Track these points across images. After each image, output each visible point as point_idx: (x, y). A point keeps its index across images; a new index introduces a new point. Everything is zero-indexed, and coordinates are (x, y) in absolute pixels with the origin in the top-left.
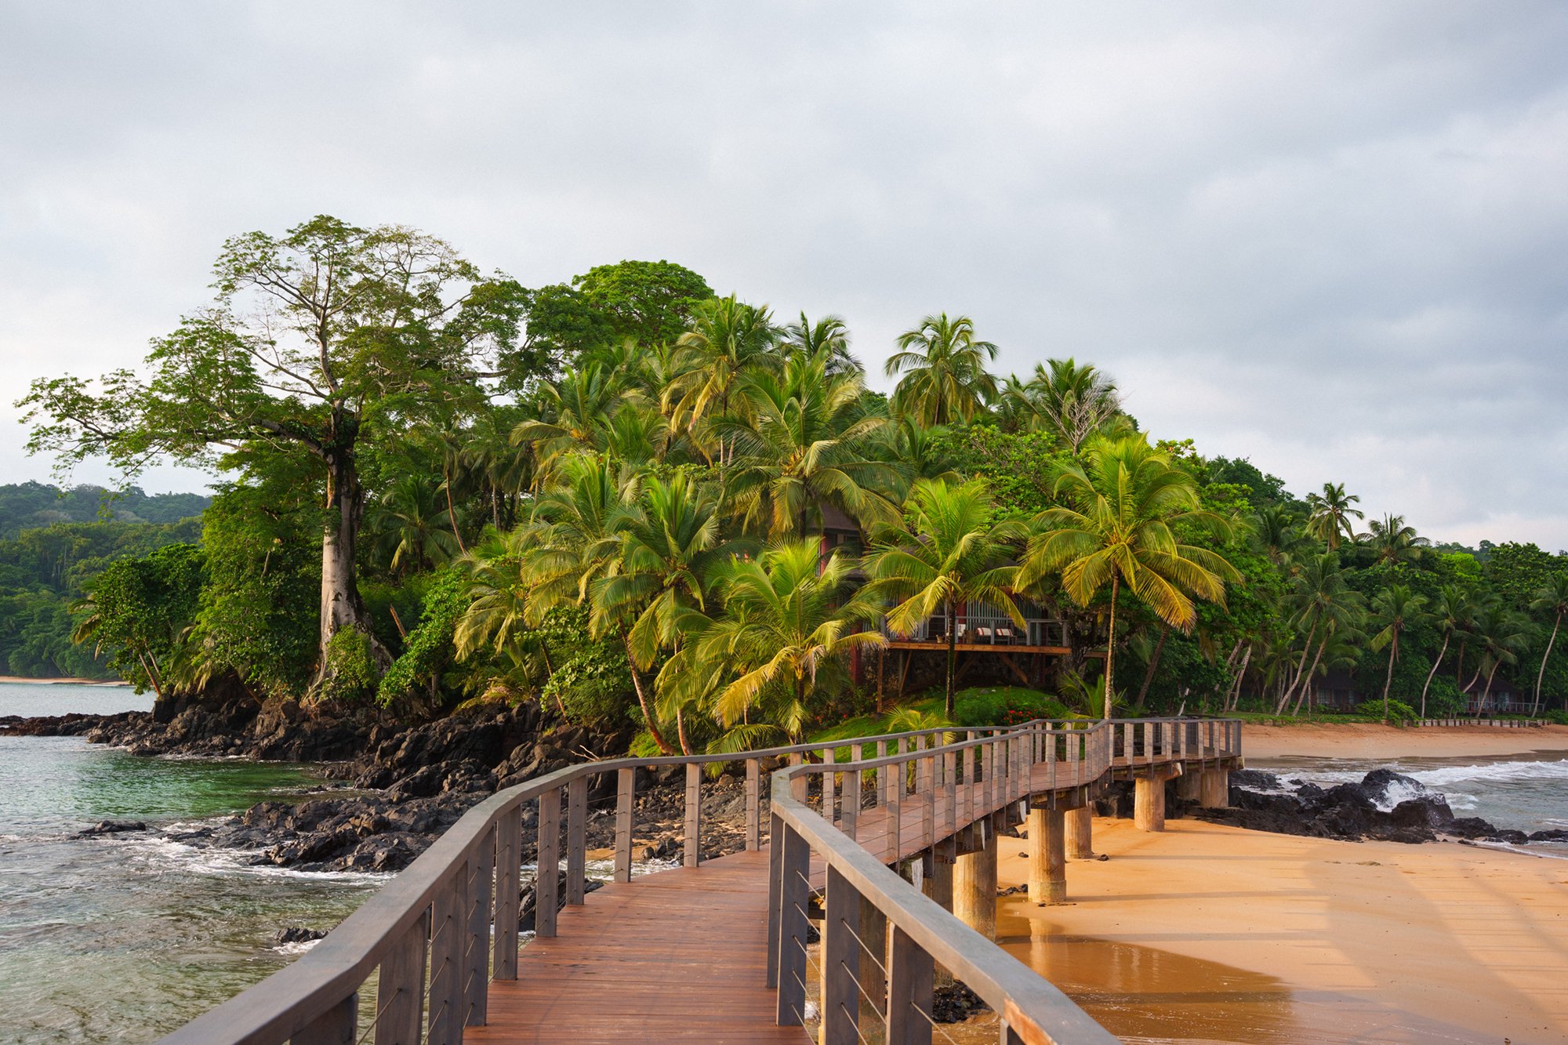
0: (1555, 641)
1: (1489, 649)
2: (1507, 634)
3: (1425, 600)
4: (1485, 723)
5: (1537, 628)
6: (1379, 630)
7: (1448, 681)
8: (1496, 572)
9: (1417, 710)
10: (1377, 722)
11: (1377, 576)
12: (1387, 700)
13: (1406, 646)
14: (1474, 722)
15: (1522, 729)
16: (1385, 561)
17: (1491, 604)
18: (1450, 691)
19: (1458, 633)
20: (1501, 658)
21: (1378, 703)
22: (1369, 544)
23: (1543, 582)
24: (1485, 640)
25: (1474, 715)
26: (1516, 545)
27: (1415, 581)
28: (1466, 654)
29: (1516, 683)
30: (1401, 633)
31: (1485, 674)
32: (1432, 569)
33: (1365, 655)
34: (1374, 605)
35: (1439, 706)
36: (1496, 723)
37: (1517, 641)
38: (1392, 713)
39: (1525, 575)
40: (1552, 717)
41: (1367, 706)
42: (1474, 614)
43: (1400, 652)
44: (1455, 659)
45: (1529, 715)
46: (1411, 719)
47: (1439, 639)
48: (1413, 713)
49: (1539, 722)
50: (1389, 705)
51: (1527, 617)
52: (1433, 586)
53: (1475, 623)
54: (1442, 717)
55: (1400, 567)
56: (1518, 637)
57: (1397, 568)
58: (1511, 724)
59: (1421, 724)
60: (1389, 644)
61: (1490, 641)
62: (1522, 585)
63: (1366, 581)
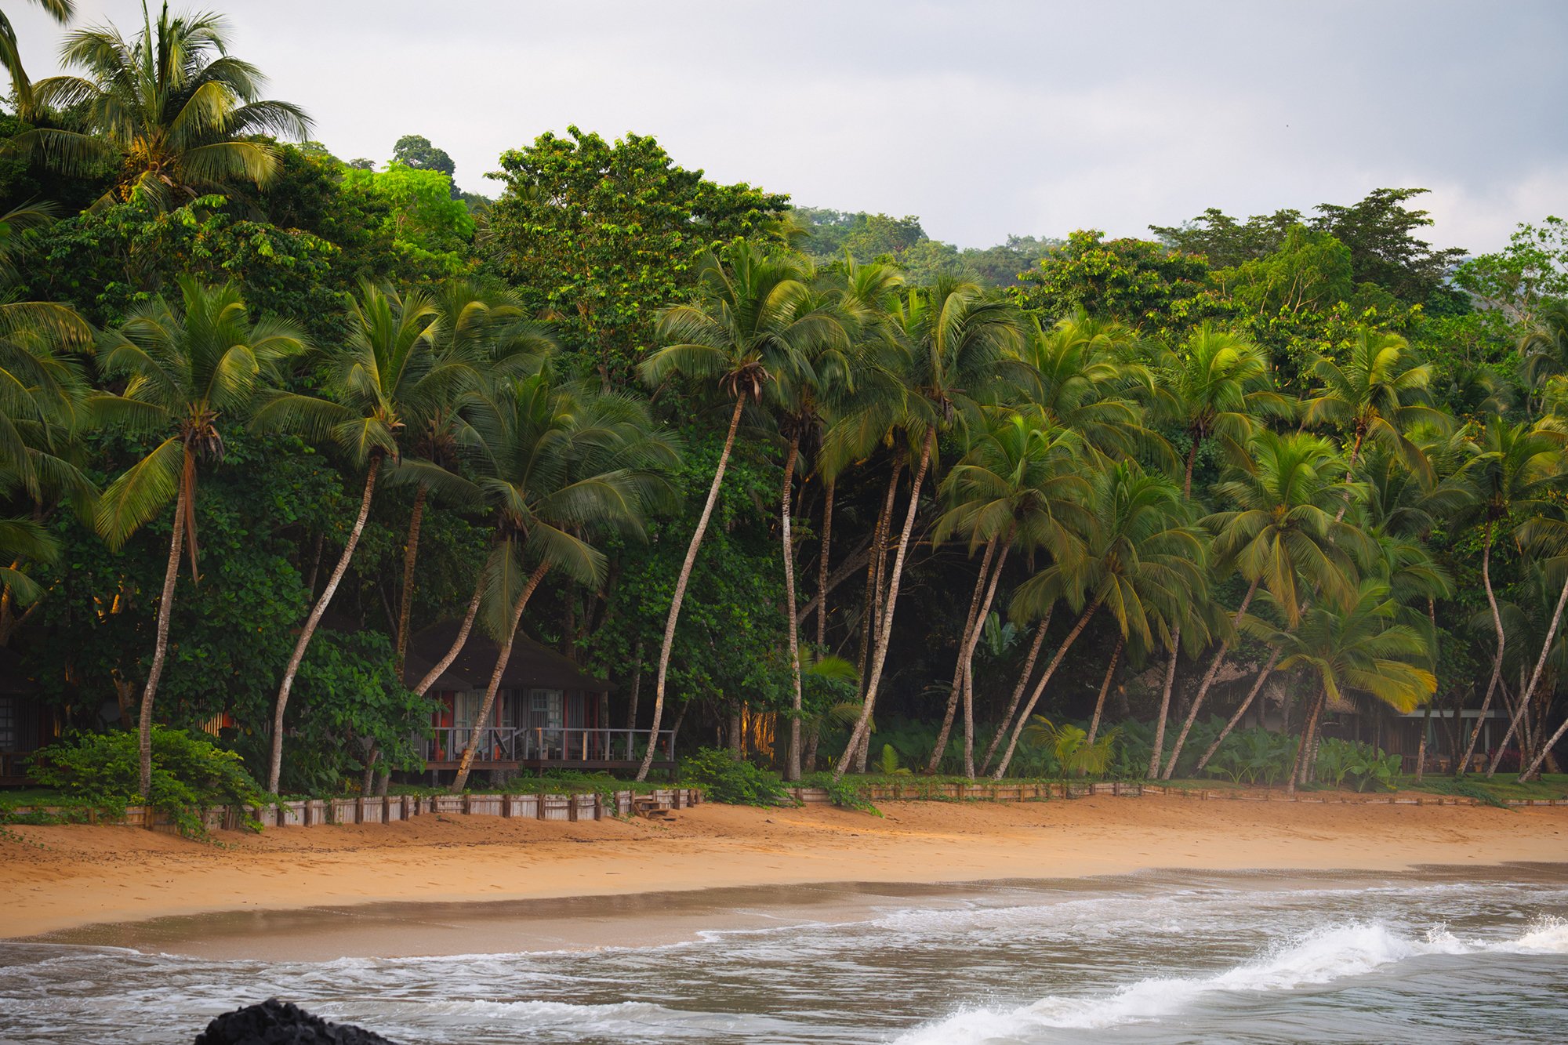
0: (720, 502)
1: (511, 530)
2: (571, 473)
3: (298, 343)
4: (486, 806)
5: (671, 449)
6: (122, 458)
7: (367, 652)
8: (523, 241)
9: (258, 765)
10: (110, 817)
11: (116, 246)
12: (147, 730)
13: (223, 522)
14: (450, 803)
15: (608, 823)
16: (141, 187)
17: (521, 361)
18: (370, 689)
19: (403, 468)
20: (552, 559)
21: (116, 742)
22: (78, 118)
23: (681, 280)
24: (499, 496)
25: (447, 778)
26: (592, 144)
27: (256, 270)
28: (425, 552)
29: (586, 655)
30: (206, 470)
31: (491, 620)
32: (312, 223)
33: (69, 556)
34: (107, 361)
35: (327, 748)
36: (524, 807)
37: (606, 497)
38: (168, 781)
39: (623, 255)
40: (703, 778)
41: (65, 757)
42: (461, 398)
43: (202, 542)
44: (390, 566)
45: (626, 774)
46: (233, 799)
47: (337, 492)
48: (242, 779)
49: (662, 796)
50: (157, 748)
51: (639, 408)
52: (316, 288)
53: (467, 433)
54: (338, 790)
55: (200, 212)
56: (613, 480)
57: (186, 216)
58: (572, 808)
59: (268, 820)
60: (166, 511)
61: (515, 496)
62: (613, 291)
63: (68, 263)
